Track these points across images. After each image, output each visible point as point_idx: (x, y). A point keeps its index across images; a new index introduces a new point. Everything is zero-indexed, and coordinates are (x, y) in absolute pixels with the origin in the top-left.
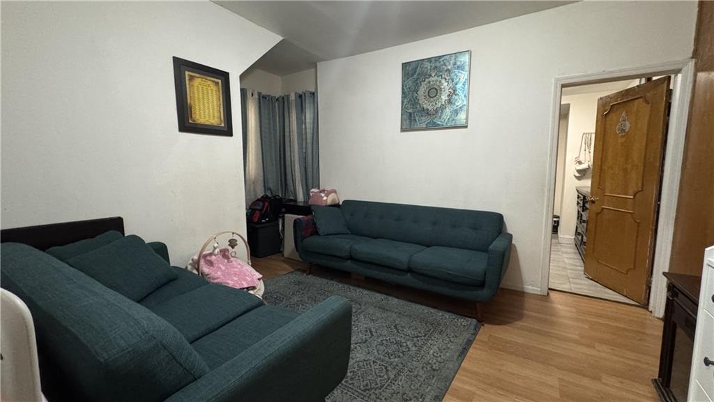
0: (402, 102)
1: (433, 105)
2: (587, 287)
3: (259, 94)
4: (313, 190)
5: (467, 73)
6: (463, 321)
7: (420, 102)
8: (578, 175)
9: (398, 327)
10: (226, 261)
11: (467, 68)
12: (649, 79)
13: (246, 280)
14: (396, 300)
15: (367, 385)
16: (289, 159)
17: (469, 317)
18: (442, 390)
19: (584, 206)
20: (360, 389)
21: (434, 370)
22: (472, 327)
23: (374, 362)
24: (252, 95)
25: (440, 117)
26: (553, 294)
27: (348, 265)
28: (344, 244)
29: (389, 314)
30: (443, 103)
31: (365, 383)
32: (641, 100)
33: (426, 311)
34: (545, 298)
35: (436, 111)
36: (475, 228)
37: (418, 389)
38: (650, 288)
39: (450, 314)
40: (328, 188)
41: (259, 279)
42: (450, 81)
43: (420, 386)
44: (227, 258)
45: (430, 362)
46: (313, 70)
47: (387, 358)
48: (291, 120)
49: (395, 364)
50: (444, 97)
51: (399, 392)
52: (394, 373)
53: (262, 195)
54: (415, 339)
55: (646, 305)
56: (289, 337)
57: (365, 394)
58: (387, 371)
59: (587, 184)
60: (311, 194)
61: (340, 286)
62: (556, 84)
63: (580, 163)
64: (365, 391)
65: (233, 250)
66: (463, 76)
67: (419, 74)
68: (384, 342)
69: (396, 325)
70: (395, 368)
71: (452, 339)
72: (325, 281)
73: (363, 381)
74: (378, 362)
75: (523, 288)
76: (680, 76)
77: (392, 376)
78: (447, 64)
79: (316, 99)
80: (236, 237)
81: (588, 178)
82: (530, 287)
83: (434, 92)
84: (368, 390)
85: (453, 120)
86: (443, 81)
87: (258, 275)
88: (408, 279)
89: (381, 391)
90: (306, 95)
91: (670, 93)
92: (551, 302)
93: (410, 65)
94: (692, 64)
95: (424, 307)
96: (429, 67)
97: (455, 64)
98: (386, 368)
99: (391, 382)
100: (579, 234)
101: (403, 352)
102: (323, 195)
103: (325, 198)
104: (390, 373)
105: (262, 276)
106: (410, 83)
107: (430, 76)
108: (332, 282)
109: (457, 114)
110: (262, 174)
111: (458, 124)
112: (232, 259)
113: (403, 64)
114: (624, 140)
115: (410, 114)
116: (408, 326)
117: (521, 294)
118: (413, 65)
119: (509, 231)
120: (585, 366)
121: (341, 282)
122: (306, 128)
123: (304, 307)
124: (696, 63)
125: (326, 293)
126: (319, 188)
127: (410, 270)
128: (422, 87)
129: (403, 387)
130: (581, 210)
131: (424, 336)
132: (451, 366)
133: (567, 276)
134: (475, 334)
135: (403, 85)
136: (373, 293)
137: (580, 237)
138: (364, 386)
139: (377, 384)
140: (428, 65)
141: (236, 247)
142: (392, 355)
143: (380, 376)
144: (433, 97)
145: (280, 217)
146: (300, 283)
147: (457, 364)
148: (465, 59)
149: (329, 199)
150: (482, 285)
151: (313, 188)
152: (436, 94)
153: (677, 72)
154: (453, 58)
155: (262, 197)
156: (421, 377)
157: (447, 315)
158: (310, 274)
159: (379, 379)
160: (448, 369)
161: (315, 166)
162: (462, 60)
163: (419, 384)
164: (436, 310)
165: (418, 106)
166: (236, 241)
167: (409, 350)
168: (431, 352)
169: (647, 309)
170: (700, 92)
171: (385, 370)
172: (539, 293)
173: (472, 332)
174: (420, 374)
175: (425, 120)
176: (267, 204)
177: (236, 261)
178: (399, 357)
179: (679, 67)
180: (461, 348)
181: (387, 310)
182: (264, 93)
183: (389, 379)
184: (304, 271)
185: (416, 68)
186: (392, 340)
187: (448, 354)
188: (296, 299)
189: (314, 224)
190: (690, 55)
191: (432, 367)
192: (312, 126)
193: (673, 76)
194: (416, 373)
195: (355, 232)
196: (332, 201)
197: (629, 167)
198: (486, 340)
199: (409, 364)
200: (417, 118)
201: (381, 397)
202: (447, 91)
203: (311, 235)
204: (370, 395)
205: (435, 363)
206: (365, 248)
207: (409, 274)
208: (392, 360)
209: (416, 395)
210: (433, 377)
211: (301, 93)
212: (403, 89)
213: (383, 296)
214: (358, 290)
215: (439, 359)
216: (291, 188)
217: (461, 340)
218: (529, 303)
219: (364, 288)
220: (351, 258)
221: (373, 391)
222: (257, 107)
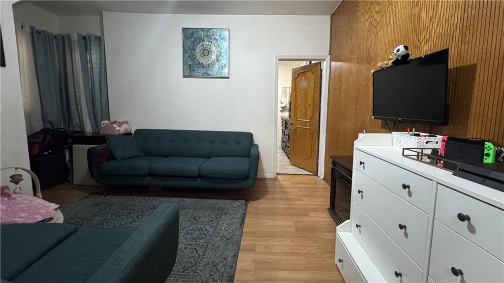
0: (184, 56)
1: (206, 61)
2: (292, 169)
3: (32, 28)
4: (103, 122)
5: (228, 43)
6: (238, 203)
7: (197, 58)
8: (281, 110)
9: (197, 218)
10: (6, 199)
11: (227, 39)
12: (310, 62)
13: (40, 214)
14: (190, 199)
15: (184, 267)
16: (73, 94)
17: (240, 200)
18: (236, 250)
19: (286, 126)
20: (180, 272)
21: (228, 239)
22: (243, 205)
23: (185, 248)
24: (22, 27)
25: (211, 70)
26: (279, 177)
27: (148, 180)
28: (144, 164)
29: (187, 210)
30: (213, 61)
31: (182, 266)
32: (310, 72)
33: (212, 203)
34: (275, 179)
35: (209, 66)
36: (238, 143)
37: (221, 255)
38: (318, 165)
39: (228, 200)
40: (121, 120)
41: (56, 210)
42: (217, 46)
43: (222, 253)
44: (8, 195)
45: (224, 235)
46: (98, 17)
47: (194, 242)
48: (74, 58)
49: (201, 244)
50: (214, 57)
51: (209, 263)
52: (202, 251)
53: (40, 129)
54: (210, 223)
55: (316, 174)
56: (138, 247)
57: (185, 274)
58: (197, 251)
59: (286, 114)
60: (102, 126)
61: (141, 199)
62: (276, 58)
63: (282, 103)
64: (184, 272)
65: (18, 186)
66: (225, 45)
67: (195, 38)
68: (188, 231)
69: (194, 217)
70: (202, 247)
71: (234, 216)
72: (125, 198)
73: (181, 265)
74: (188, 247)
75: (264, 176)
76: (325, 62)
77: (201, 254)
78: (215, 35)
79: (102, 43)
80: (19, 172)
81: (286, 111)
82: (268, 175)
83: (206, 52)
84: (186, 270)
85: (220, 72)
86: (213, 46)
87: (54, 206)
88: (199, 183)
89: (196, 267)
90: (91, 38)
91: (321, 70)
92: (279, 181)
93: (188, 30)
94: (329, 57)
95: (210, 200)
96: (203, 35)
97: (220, 36)
98: (195, 249)
99: (202, 258)
100: (284, 142)
101: (204, 234)
102: (115, 126)
103: (118, 128)
104: (199, 252)
105: (58, 206)
106: (189, 43)
107: (204, 40)
108: (132, 197)
109: (223, 69)
110: (39, 107)
111: (224, 75)
112: (14, 196)
113: (183, 28)
114: (304, 91)
115: (190, 65)
116: (203, 215)
117: (264, 179)
118: (191, 31)
119: (256, 143)
120: (302, 210)
121: (140, 195)
122: (92, 67)
123: (109, 224)
124: (330, 57)
125: (129, 207)
126: (109, 120)
127: (200, 176)
128: (198, 47)
129: (211, 258)
130: (284, 128)
131: (216, 219)
132: (237, 233)
133: (282, 165)
134: (246, 209)
135: (183, 44)
136: (171, 198)
137: (285, 144)
138: (182, 269)
139: (192, 263)
140: (202, 33)
141: (21, 183)
142: (197, 239)
143: (193, 257)
144: (206, 56)
145: (66, 148)
146: (98, 205)
147: (241, 231)
148: (226, 34)
149: (122, 129)
150: (247, 178)
151: (102, 120)
152: (209, 54)
153: (324, 60)
154: (219, 32)
155: (42, 130)
156: (220, 246)
157: (227, 202)
158: (108, 195)
159: (192, 259)
160: (236, 235)
161: (104, 100)
162: (225, 34)
163: (221, 252)
164: (219, 200)
165: (196, 61)
166: (22, 176)
167: (208, 232)
168: (223, 228)
169: (317, 176)
170: (333, 71)
171: (195, 251)
172: (272, 177)
173: (244, 208)
174: (220, 245)
175: (201, 71)
176: (49, 137)
177: (20, 197)
178: (203, 238)
179: (324, 58)
180: (240, 220)
181: (185, 208)
182: (38, 28)
183: (200, 256)
184: (100, 194)
185: (194, 33)
186: (194, 229)
187: (233, 226)
188: (98, 219)
189: (110, 150)
190: (328, 53)
191: (226, 238)
192: (98, 66)
193: (322, 62)
194: (217, 245)
195: (149, 154)
196: (125, 131)
197: (307, 105)
198: (253, 211)
199: (211, 241)
200: (195, 69)
201: (197, 271)
202: (216, 53)
203: (108, 161)
204: (189, 273)
205: (228, 235)
206: (162, 165)
207: (199, 179)
208: (198, 242)
209: (221, 260)
210: (229, 244)
211: (85, 35)
212: (184, 47)
213: (179, 199)
214: (158, 199)
215: (229, 231)
216: (76, 120)
217: (239, 215)
218: (269, 184)
219: (162, 196)
220: (151, 175)
221: (190, 269)
222: (30, 41)
